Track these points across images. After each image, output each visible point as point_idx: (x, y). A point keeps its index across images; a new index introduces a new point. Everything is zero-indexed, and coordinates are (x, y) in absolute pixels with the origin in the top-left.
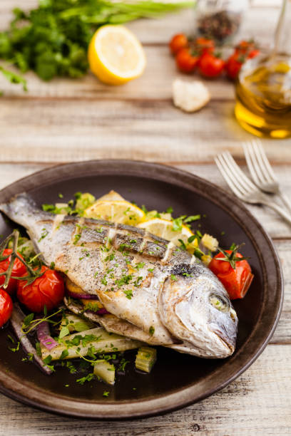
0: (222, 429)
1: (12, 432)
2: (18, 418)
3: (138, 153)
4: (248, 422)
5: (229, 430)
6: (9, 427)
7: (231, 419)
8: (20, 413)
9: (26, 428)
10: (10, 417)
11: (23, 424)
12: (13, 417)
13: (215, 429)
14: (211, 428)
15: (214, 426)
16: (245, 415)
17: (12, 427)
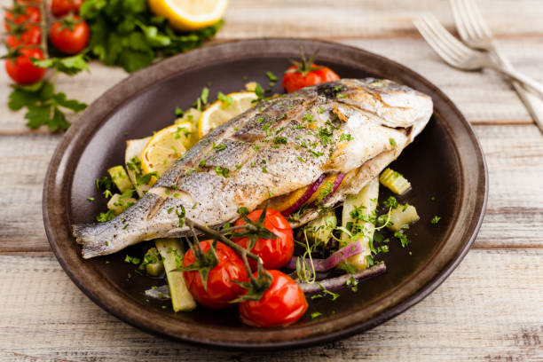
0: (363, 347)
1: (100, 343)
2: (108, 328)
3: (291, 27)
4: (399, 340)
5: (372, 349)
6: (97, 338)
7: (377, 336)
8: (112, 322)
9: (117, 340)
10: (99, 326)
11: (114, 335)
12: (103, 326)
13: (355, 347)
14: (351, 345)
15: (353, 343)
16: (396, 332)
17: (100, 338)
